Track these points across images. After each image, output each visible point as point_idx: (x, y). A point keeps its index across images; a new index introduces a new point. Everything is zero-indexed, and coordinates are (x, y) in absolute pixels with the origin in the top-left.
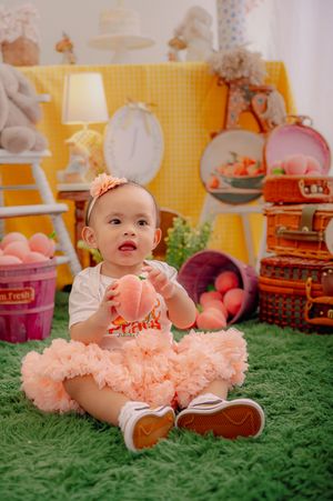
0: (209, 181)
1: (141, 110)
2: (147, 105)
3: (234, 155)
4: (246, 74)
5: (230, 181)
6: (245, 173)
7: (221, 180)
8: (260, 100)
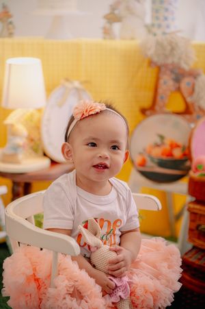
0: (138, 159)
1: (77, 89)
2: (81, 83)
3: (162, 137)
4: (176, 60)
5: (156, 161)
6: (170, 154)
7: (148, 160)
8: (188, 84)
